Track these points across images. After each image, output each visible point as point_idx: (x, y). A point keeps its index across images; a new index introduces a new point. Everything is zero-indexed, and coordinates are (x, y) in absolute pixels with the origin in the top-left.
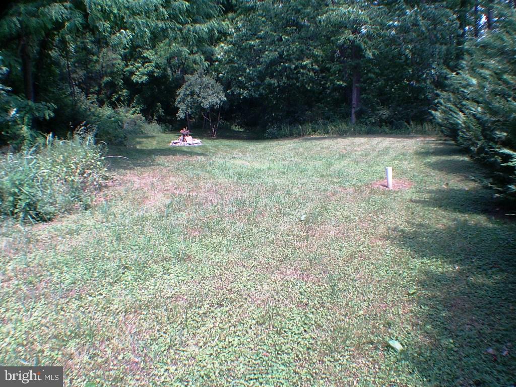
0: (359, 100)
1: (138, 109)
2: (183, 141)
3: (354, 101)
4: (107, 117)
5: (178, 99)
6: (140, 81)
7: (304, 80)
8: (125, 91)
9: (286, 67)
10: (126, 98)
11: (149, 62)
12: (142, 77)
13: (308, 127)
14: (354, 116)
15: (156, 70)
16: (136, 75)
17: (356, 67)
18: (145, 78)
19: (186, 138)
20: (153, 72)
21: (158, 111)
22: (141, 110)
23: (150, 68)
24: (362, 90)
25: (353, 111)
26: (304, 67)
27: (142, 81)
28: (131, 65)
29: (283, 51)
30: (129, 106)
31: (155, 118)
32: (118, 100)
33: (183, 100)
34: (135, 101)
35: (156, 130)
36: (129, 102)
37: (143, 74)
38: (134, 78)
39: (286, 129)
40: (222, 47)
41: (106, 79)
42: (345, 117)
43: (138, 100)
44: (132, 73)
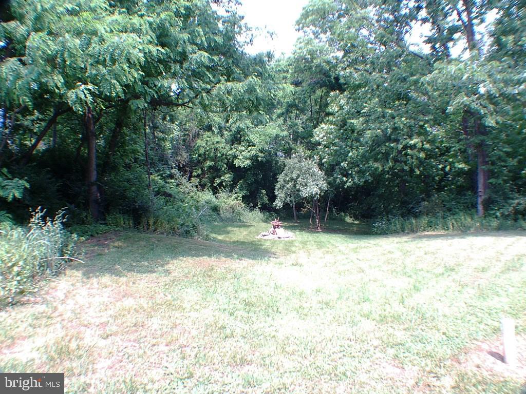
0: (486, 186)
1: (241, 195)
2: (273, 233)
3: (481, 188)
4: (206, 202)
5: (278, 185)
6: (242, 166)
7: (413, 163)
8: (227, 176)
9: (392, 148)
10: (228, 183)
11: (252, 146)
12: (244, 162)
13: (424, 220)
14: (480, 207)
15: (260, 154)
16: (239, 159)
17: (480, 146)
18: (248, 162)
19: (277, 230)
20: (257, 156)
21: (262, 199)
22: (243, 197)
23: (253, 152)
24: (491, 174)
25: (480, 200)
26: (413, 147)
27: (245, 166)
28: (235, 149)
29: (387, 129)
30: (231, 191)
31: (259, 206)
32: (220, 185)
33: (282, 187)
34: (238, 187)
35: (257, 219)
36: (231, 188)
37: (246, 159)
38: (237, 163)
39: (397, 223)
40: (322, 128)
41: (209, 163)
42: (470, 207)
43: (242, 186)
44: (235, 157)
